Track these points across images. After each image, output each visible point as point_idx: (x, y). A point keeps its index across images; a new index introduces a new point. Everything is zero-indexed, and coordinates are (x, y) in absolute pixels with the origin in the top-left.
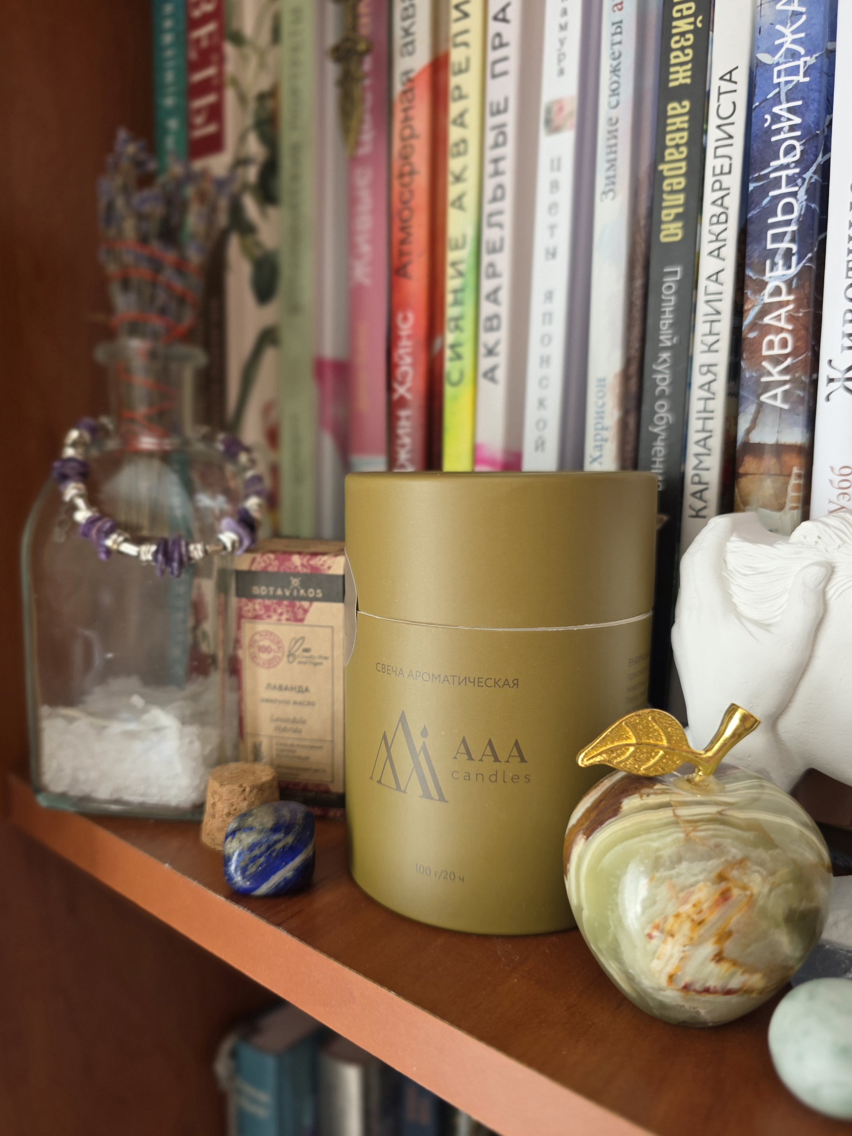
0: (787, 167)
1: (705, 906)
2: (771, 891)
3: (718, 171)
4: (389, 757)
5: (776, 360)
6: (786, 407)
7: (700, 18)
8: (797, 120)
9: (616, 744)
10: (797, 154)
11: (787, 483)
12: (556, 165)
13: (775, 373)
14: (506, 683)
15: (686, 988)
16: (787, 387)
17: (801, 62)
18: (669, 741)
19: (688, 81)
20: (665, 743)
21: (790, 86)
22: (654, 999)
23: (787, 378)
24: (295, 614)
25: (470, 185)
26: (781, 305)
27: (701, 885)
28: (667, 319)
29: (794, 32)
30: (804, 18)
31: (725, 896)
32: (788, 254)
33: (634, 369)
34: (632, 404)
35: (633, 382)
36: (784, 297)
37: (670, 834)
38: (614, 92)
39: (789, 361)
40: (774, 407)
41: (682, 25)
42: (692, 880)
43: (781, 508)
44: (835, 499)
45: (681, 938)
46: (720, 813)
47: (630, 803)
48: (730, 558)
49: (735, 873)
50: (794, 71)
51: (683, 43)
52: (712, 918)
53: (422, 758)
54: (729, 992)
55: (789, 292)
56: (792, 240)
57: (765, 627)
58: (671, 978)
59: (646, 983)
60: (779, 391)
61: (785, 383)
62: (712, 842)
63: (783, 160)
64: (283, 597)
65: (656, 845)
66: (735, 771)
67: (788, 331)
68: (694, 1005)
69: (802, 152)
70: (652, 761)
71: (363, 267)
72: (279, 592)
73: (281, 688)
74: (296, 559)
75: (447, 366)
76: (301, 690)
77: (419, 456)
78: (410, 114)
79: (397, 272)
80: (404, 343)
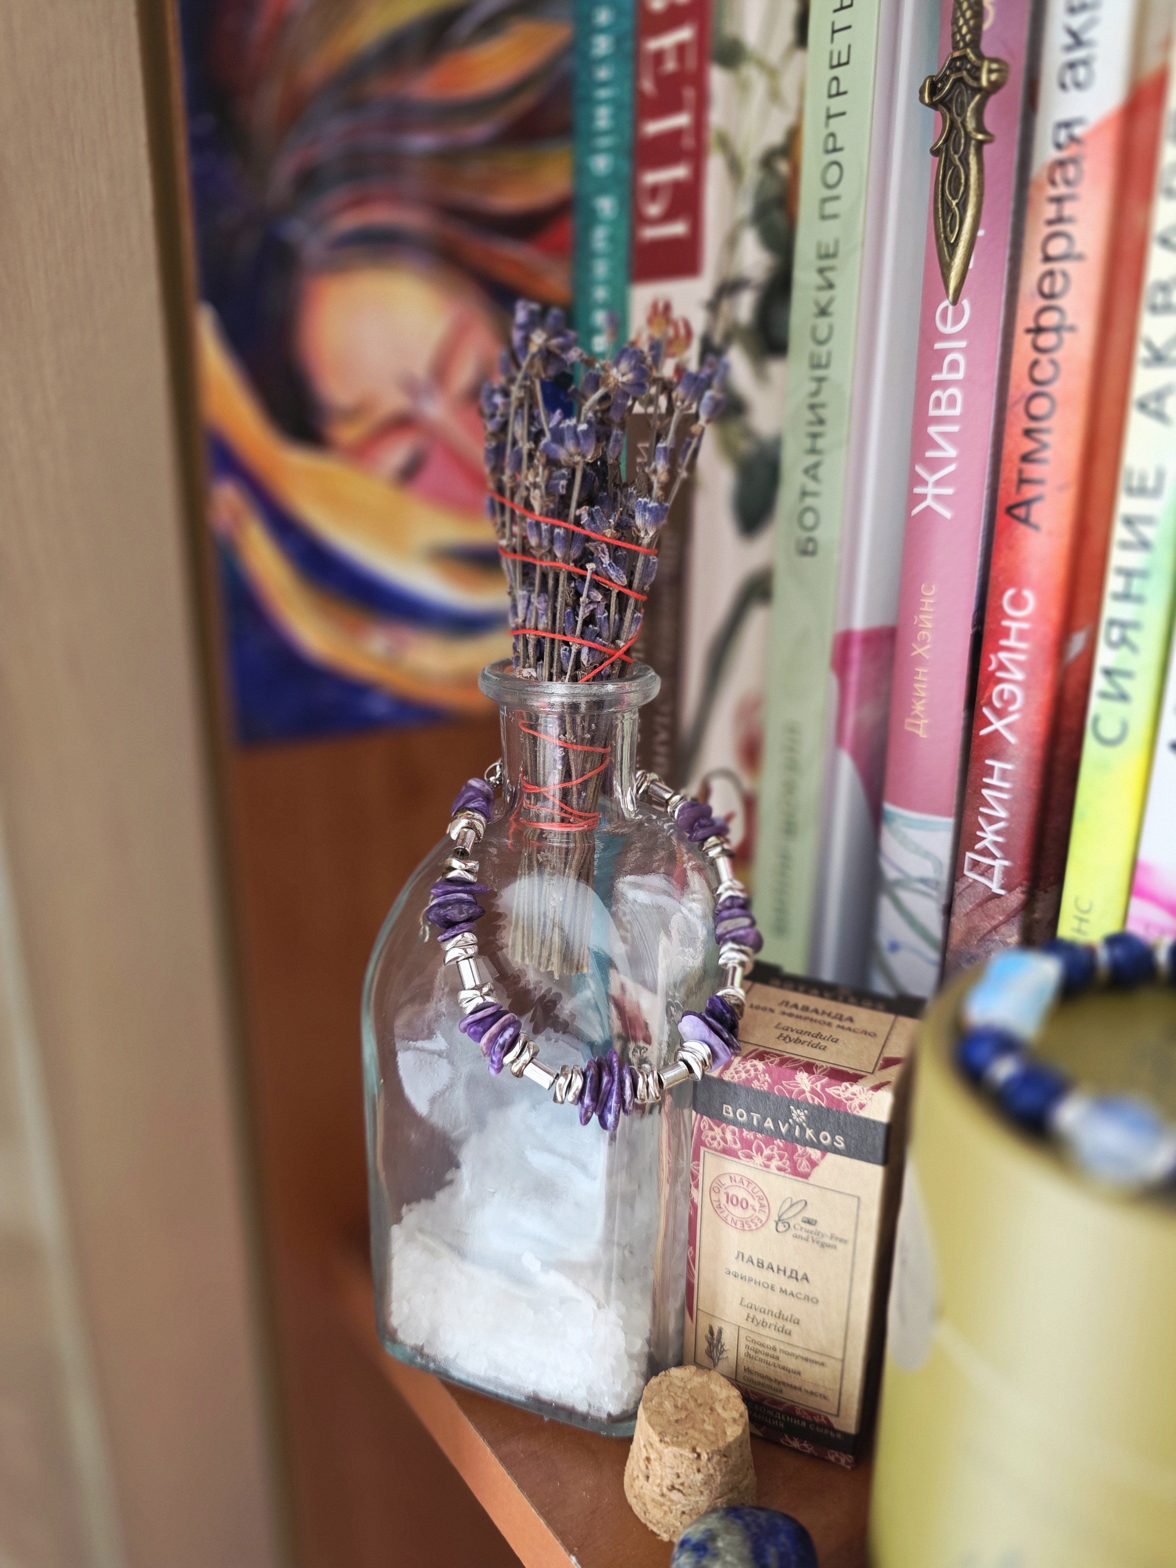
24: (794, 1163)
64: (776, 1134)
71: (938, 483)
72: (769, 1124)
73: (760, 1265)
74: (803, 1079)
75: (1096, 705)
76: (794, 1276)
77: (1021, 842)
78: (1069, 209)
79: (1009, 510)
80: (1011, 643)
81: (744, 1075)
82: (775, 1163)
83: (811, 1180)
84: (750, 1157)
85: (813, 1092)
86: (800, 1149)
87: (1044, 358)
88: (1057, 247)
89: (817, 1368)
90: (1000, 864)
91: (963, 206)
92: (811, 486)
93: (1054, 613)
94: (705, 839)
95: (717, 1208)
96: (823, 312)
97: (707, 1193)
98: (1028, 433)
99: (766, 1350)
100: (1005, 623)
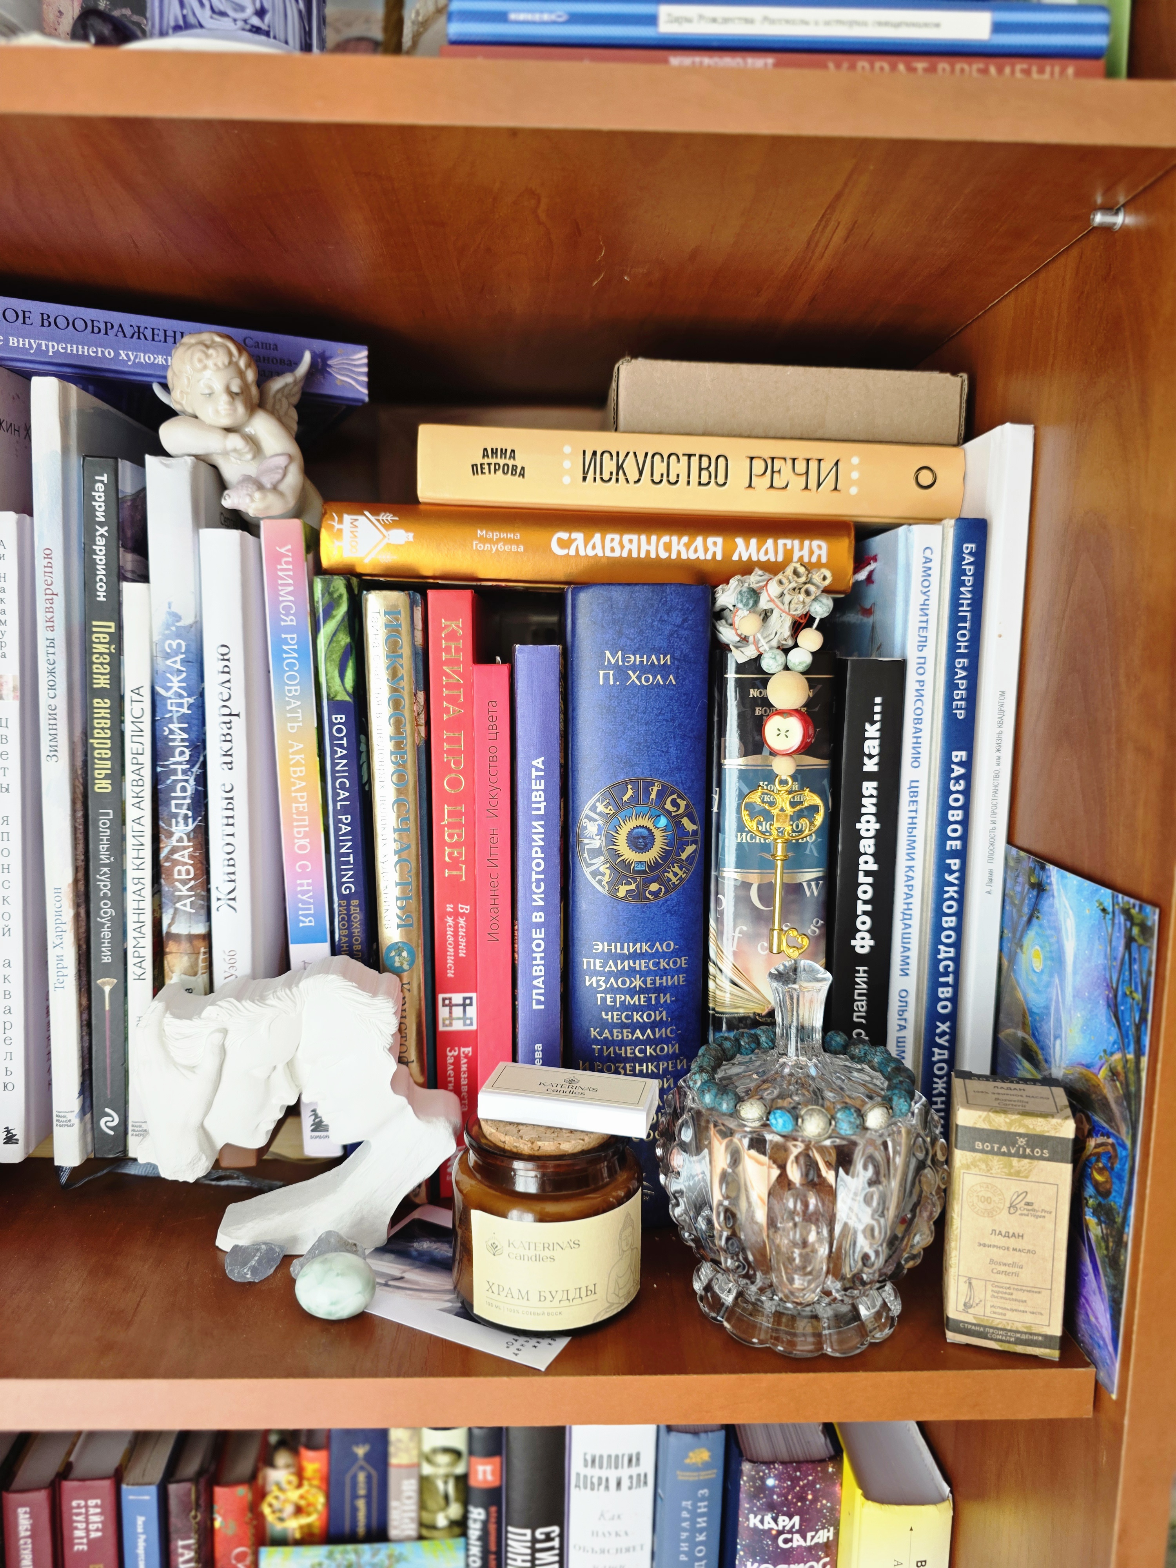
0: (180, 763)
3: (134, 751)
5: (184, 882)
6: (193, 911)
7: (113, 646)
8: (186, 736)
10: (187, 757)
11: (197, 959)
13: (184, 890)
16: (193, 899)
17: (185, 701)
19: (108, 686)
21: (179, 714)
23: (193, 893)
26: (185, 848)
28: (104, 846)
29: (179, 682)
30: (184, 675)
32: (186, 817)
33: (81, 874)
34: (82, 900)
35: (81, 884)
36: (186, 843)
38: (52, 688)
39: (192, 883)
40: (185, 912)
41: (101, 648)
43: (195, 974)
48: (167, 1028)
50: (181, 705)
51: (101, 660)
55: (189, 841)
56: (188, 809)
60: (188, 901)
61: (191, 896)
63: (178, 759)
67: (191, 865)
69: (190, 755)
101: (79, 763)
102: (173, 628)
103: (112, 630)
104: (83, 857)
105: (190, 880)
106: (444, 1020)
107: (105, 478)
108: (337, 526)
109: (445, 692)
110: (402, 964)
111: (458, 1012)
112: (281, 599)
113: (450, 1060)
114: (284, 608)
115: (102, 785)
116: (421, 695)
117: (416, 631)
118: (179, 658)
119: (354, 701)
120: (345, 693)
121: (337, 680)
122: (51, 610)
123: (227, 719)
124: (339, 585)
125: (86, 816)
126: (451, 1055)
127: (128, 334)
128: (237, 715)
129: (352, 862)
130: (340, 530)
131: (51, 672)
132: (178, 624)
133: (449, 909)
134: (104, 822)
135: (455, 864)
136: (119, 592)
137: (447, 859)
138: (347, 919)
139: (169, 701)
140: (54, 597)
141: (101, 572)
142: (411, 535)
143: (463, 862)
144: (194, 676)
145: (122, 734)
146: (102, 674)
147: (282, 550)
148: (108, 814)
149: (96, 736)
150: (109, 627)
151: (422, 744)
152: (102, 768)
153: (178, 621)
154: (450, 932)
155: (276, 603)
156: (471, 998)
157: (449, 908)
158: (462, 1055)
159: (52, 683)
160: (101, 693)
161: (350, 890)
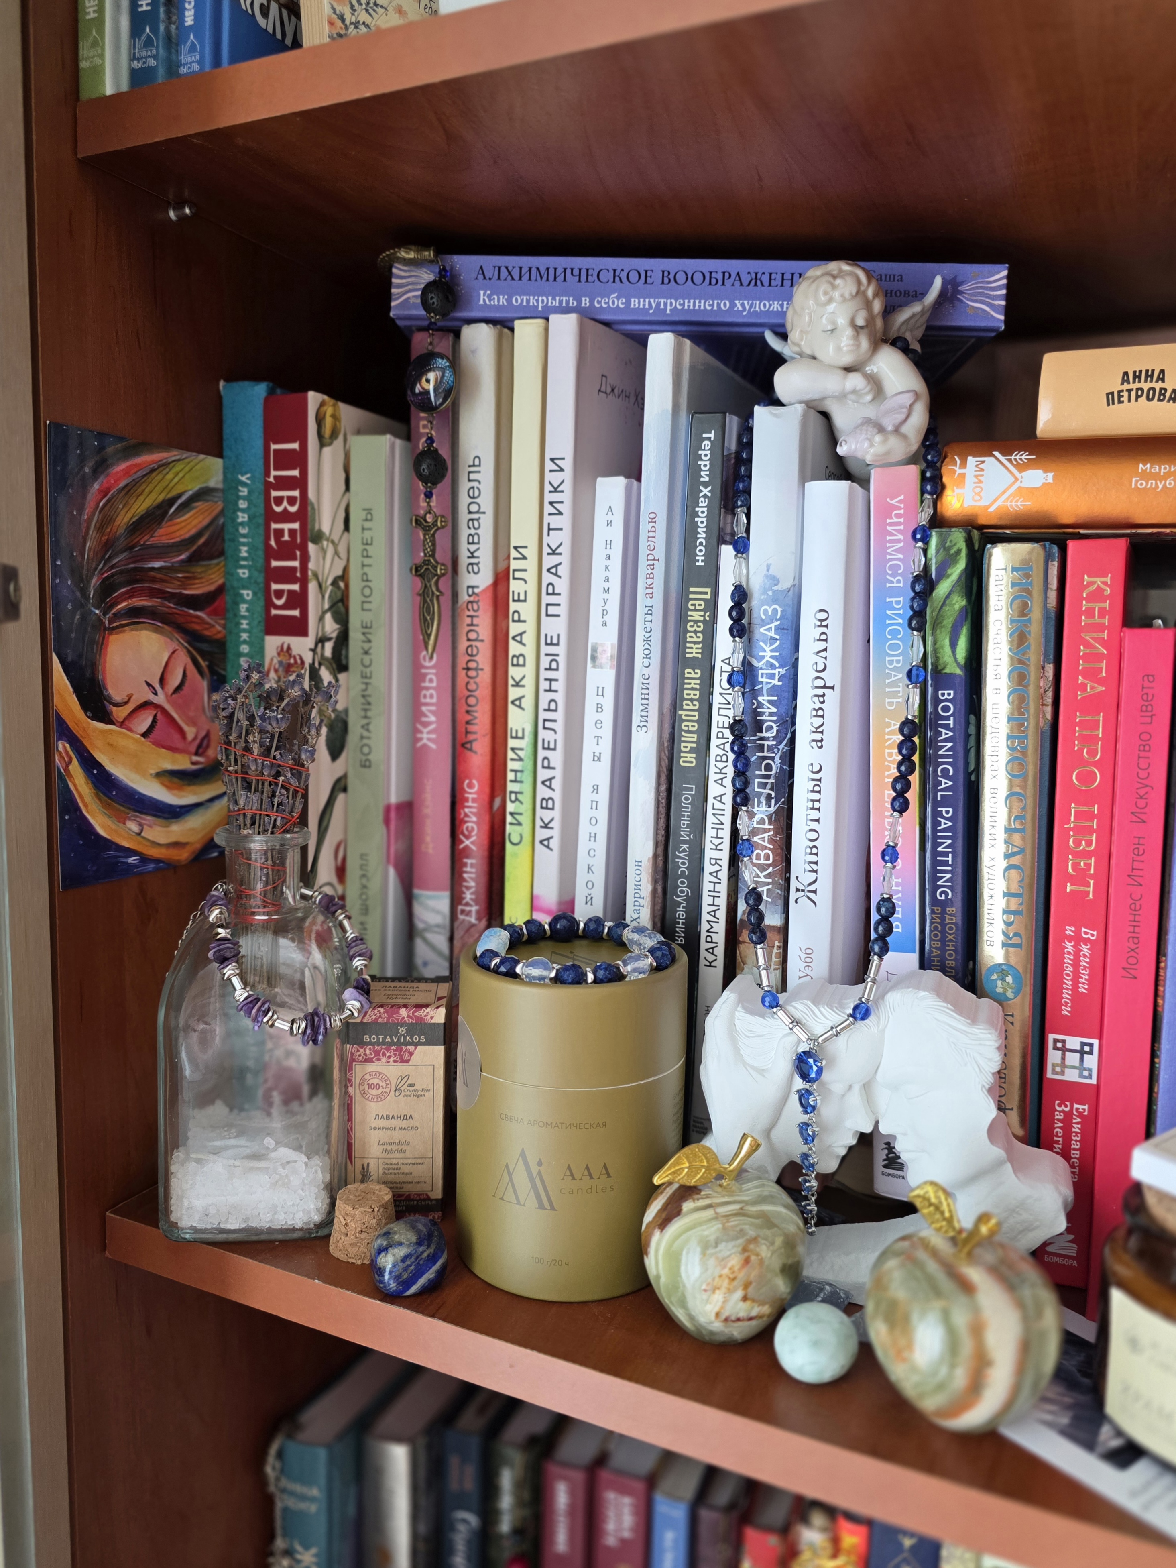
0: (767, 739)
1: (736, 1268)
2: (772, 1254)
3: (721, 725)
4: (511, 1180)
5: (762, 868)
6: (769, 900)
7: (708, 614)
8: (774, 710)
9: (677, 1168)
10: (775, 732)
11: (770, 952)
12: (600, 692)
13: (762, 877)
14: (598, 1125)
15: (726, 1320)
16: (770, 886)
17: (776, 672)
18: (708, 1162)
19: (700, 656)
20: (705, 1164)
21: (770, 686)
22: (706, 1329)
23: (770, 880)
24: (401, 1057)
25: (528, 691)
26: (765, 831)
27: (733, 1256)
28: (685, 822)
29: (772, 651)
30: (778, 642)
31: (747, 1261)
32: (769, 798)
33: (661, 850)
34: (660, 876)
35: (661, 859)
36: (767, 826)
37: (713, 1226)
38: (647, 656)
39: (771, 869)
41: (696, 616)
42: (728, 1253)
44: (802, 969)
45: (723, 1290)
46: (741, 1209)
47: (687, 1206)
48: (737, 1022)
49: (752, 1246)
50: (772, 676)
51: (696, 628)
52: (741, 1275)
53: (538, 1181)
54: (751, 1319)
55: (770, 823)
56: (772, 789)
57: (761, 1072)
58: (718, 1315)
59: (702, 1320)
60: (765, 888)
61: (768, 883)
62: (738, 1229)
63: (765, 734)
64: (392, 1043)
65: (706, 1233)
66: (747, 1174)
67: (770, 849)
68: (730, 1329)
69: (777, 731)
70: (699, 1176)
71: (429, 733)
72: (388, 1039)
73: (388, 1117)
74: (403, 1012)
75: (508, 828)
76: (405, 1118)
77: (483, 897)
78: (475, 621)
79: (463, 745)
80: (470, 804)
81: (374, 1017)
82: (392, 1059)
83: (411, 1063)
84: (379, 1060)
85: (408, 1016)
86: (404, 1048)
87: (472, 681)
88: (473, 636)
89: (420, 1166)
90: (474, 909)
91: (432, 620)
92: (365, 734)
93: (487, 790)
94: (336, 911)
95: (363, 1093)
96: (366, 653)
97: (357, 1088)
98: (468, 712)
99: (393, 1166)
100: (467, 795)
101: (666, 736)
102: (770, 593)
103: (708, 596)
104: (663, 832)
105: (769, 866)
106: (1054, 1065)
107: (712, 435)
108: (959, 471)
109: (1082, 664)
110: (1005, 990)
111: (1073, 1059)
112: (888, 557)
113: (1059, 1116)
114: (891, 567)
115: (687, 759)
116: (1050, 669)
117: (1049, 591)
118: (773, 625)
119: (966, 675)
120: (955, 665)
121: (948, 649)
122: (651, 576)
123: (820, 692)
124: (958, 538)
125: (669, 790)
126: (1060, 1110)
127: (745, 283)
128: (833, 688)
129: (950, 863)
130: (963, 476)
131: (647, 641)
132: (775, 588)
133: (1068, 932)
134: (686, 796)
135: (1080, 878)
136: (718, 556)
137: (1070, 870)
138: (941, 930)
139: (760, 672)
140: (656, 562)
141: (702, 535)
142: (1050, 476)
143: (1091, 877)
144: (789, 645)
145: (710, 706)
146: (695, 643)
147: (893, 502)
148: (691, 790)
149: (685, 707)
150: (706, 593)
151: (1047, 728)
152: (688, 741)
153: (775, 585)
154: (1068, 960)
155: (883, 560)
156: (1091, 1045)
157: (1070, 930)
158: (1075, 1112)
159: (647, 652)
160: (693, 663)
161: (946, 894)
